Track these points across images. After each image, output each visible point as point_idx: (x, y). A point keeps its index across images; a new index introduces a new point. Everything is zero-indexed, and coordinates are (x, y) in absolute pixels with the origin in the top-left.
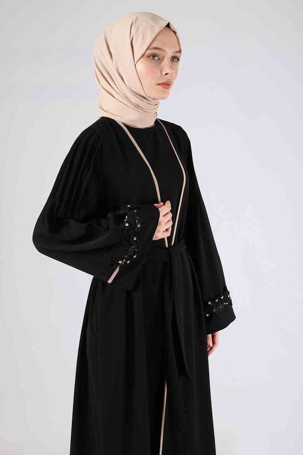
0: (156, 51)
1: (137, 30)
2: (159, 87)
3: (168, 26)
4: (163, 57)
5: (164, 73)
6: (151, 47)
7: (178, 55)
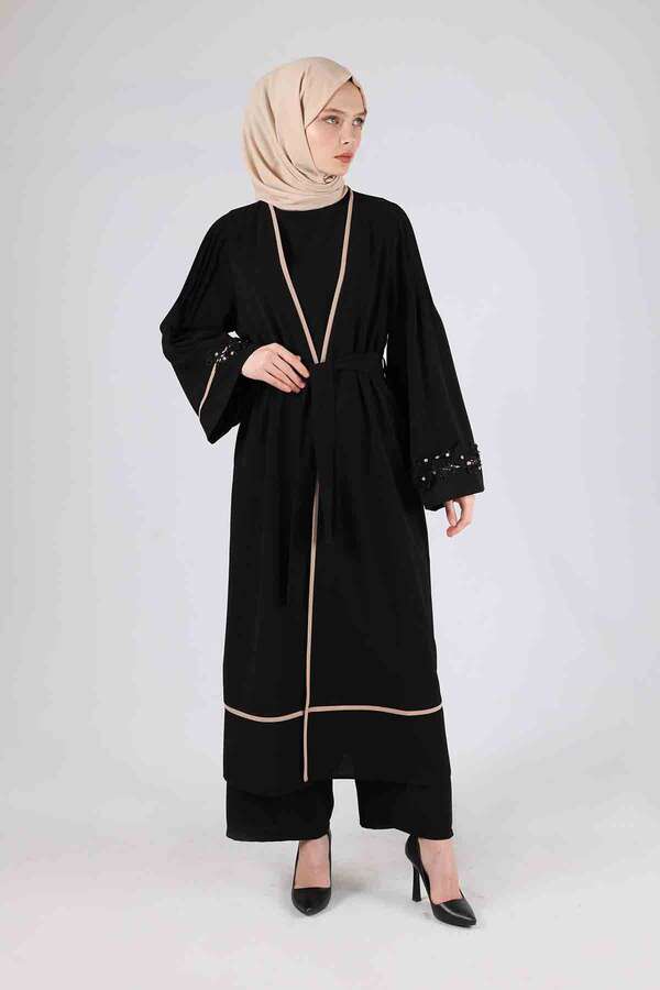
0: (334, 114)
1: (311, 85)
2: (338, 161)
3: (351, 80)
4: (343, 121)
5: (343, 142)
6: (328, 107)
7: (362, 117)
